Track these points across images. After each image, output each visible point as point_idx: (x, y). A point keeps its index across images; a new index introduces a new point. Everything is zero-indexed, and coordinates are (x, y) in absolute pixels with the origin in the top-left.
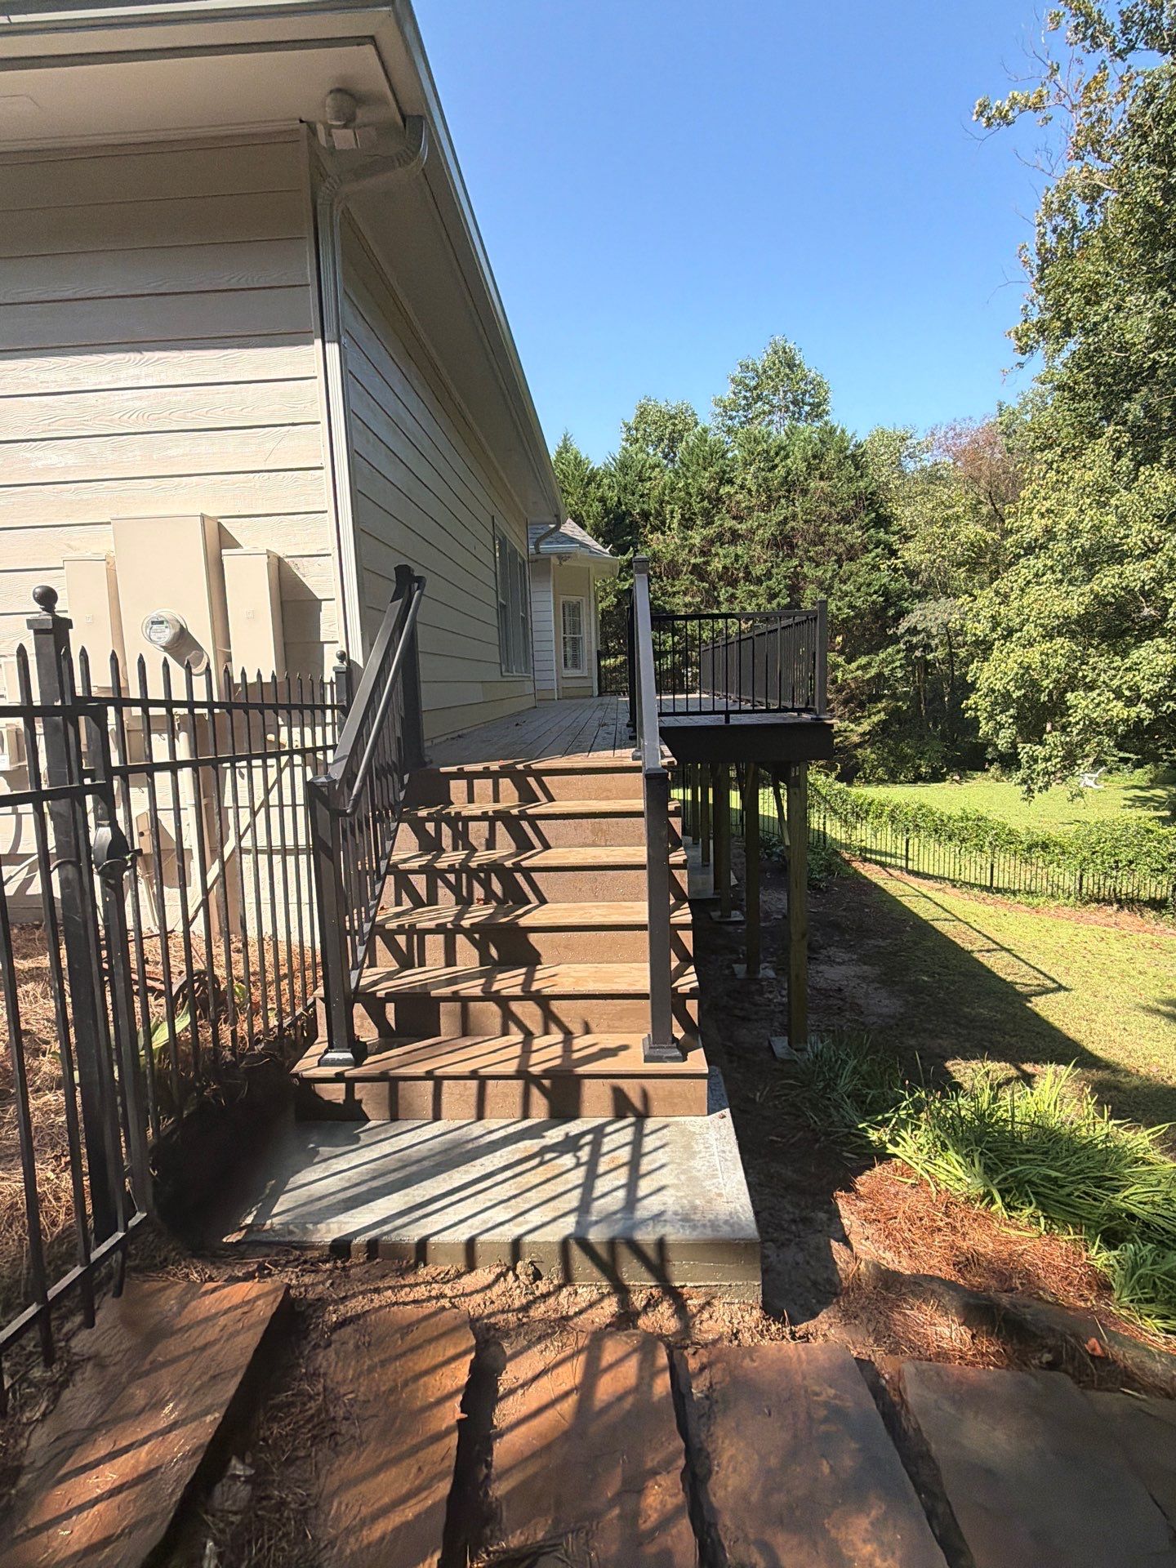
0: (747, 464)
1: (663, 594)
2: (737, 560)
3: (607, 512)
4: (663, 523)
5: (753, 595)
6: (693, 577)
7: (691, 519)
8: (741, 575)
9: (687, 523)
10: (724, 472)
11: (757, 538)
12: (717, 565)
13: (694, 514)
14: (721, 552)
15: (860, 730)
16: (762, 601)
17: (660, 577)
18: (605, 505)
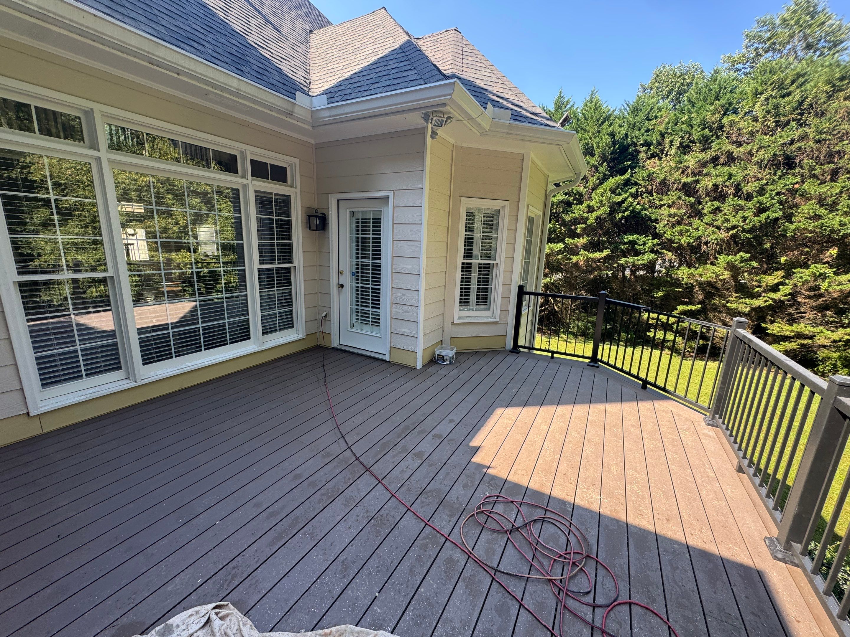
0: (757, 94)
1: (651, 207)
2: (729, 179)
3: (614, 143)
4: (662, 151)
5: (738, 209)
6: (682, 194)
7: (688, 146)
8: (731, 191)
9: (685, 149)
10: (730, 104)
11: (755, 159)
12: (707, 183)
13: (693, 142)
14: (713, 172)
15: (836, 336)
16: (749, 214)
17: (651, 194)
18: (614, 137)
